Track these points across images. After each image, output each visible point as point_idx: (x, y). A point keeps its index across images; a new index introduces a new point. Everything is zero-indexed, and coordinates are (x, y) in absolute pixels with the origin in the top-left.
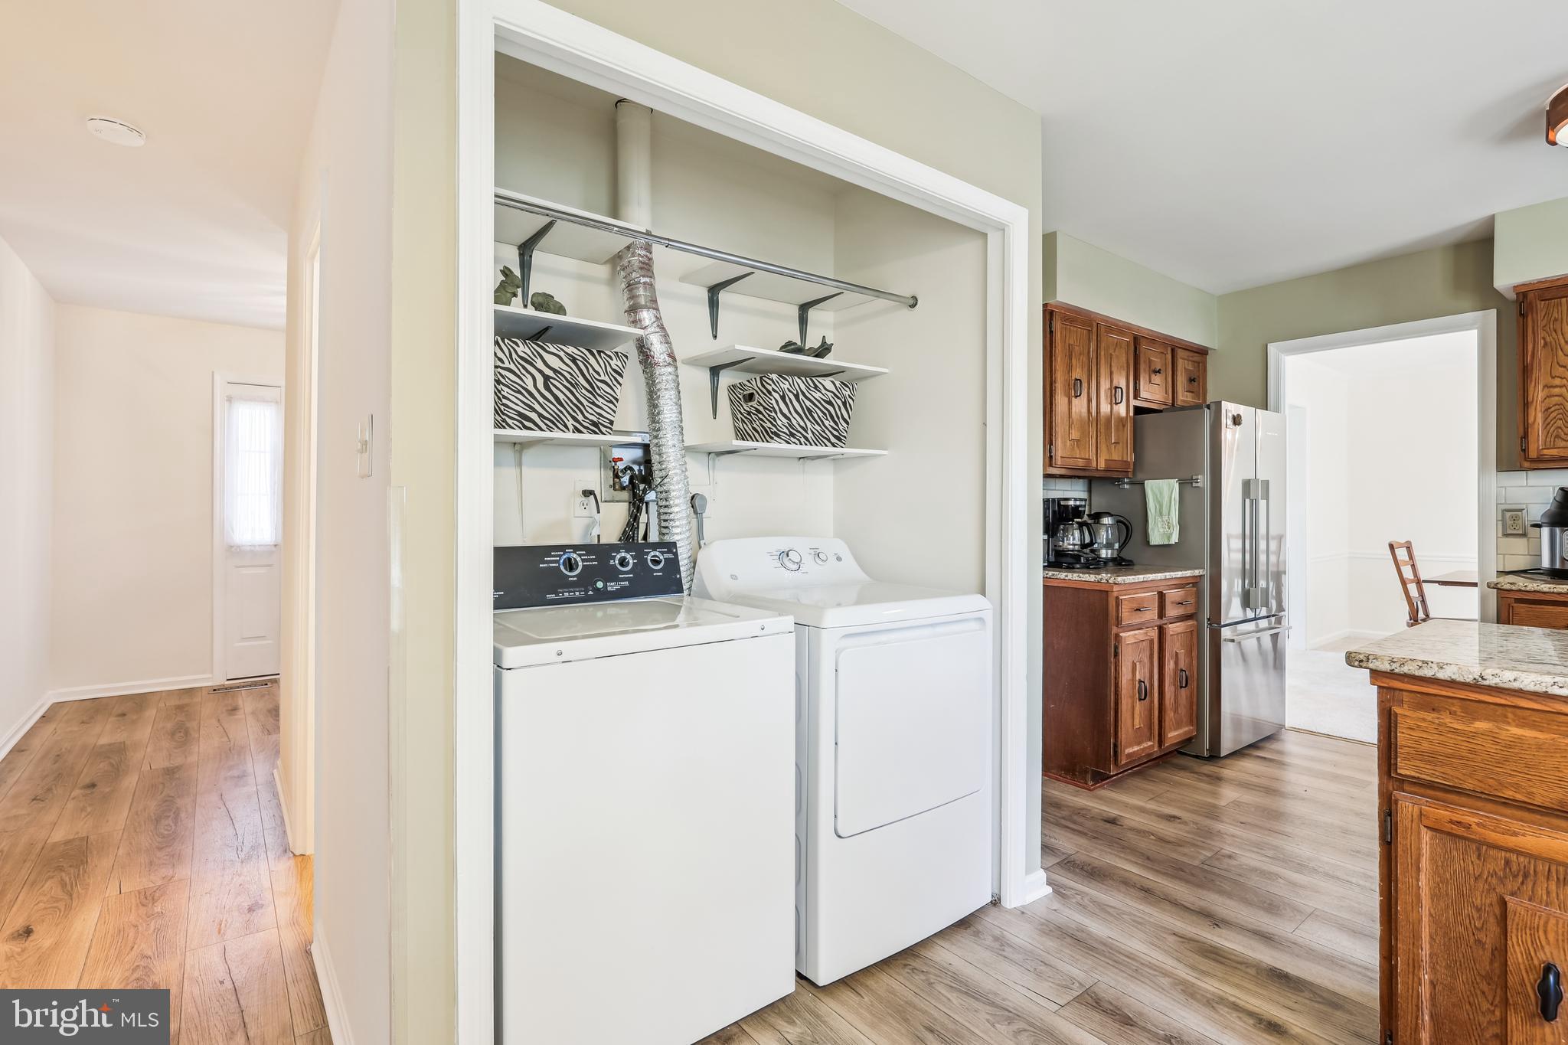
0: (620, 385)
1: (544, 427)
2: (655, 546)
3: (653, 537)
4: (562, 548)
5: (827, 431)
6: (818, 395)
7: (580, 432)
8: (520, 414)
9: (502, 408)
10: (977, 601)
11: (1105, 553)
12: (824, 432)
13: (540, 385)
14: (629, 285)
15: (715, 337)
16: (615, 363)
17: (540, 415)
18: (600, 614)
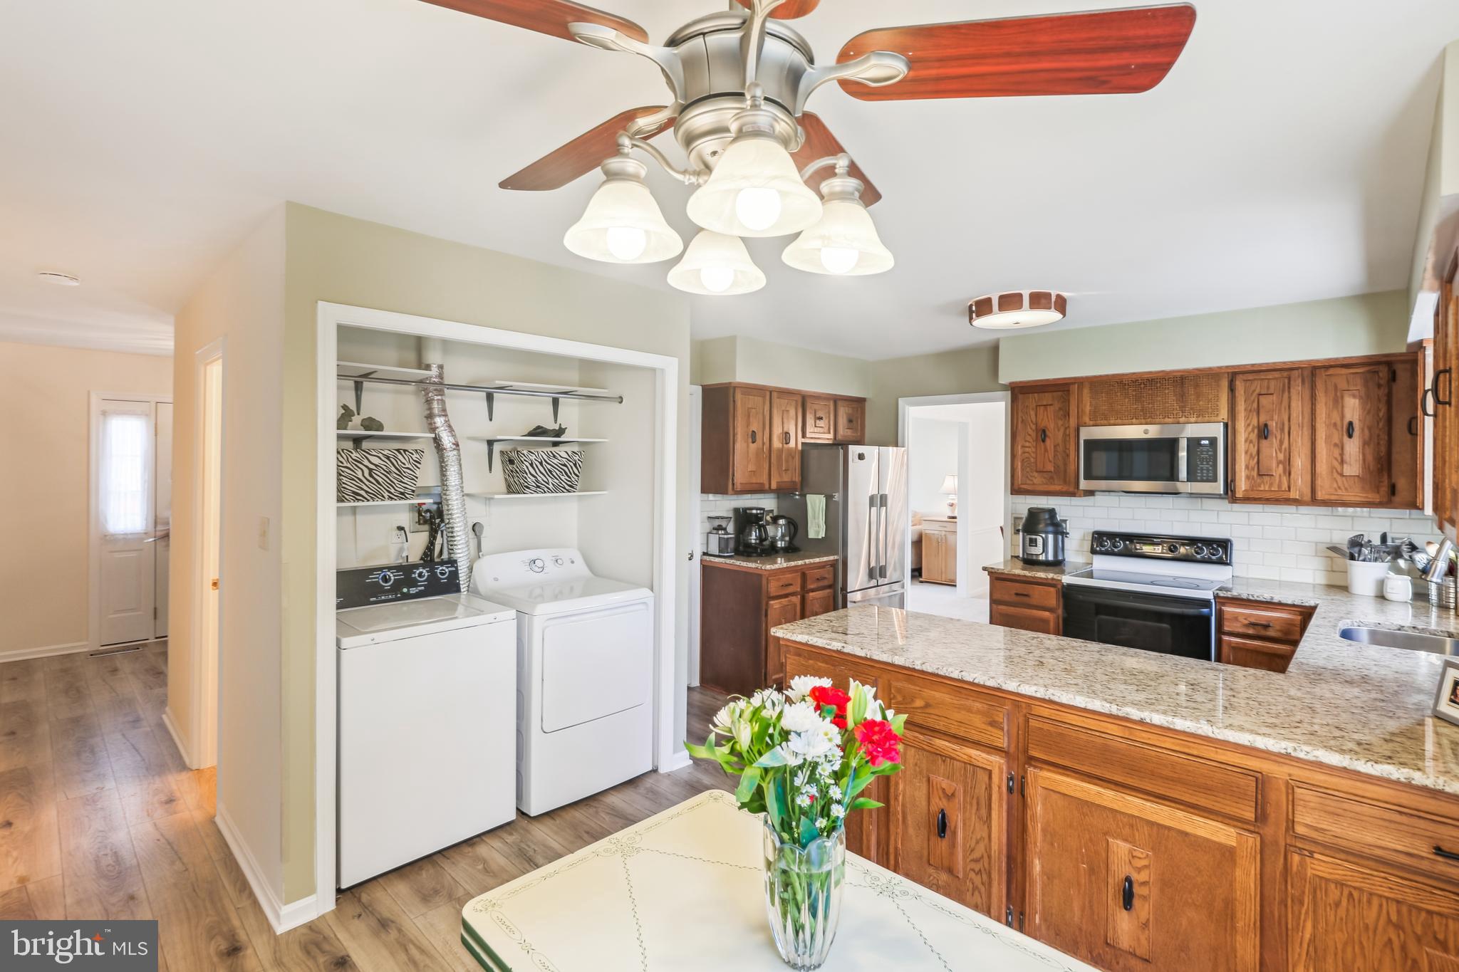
0: (419, 468)
1: (369, 498)
2: (442, 563)
3: (445, 556)
4: (381, 569)
5: (563, 483)
6: (555, 461)
7: (392, 498)
8: (354, 492)
9: (342, 489)
10: (646, 592)
11: (780, 544)
12: (561, 483)
13: (367, 474)
14: (427, 401)
15: (491, 420)
16: (415, 456)
17: (367, 492)
18: (405, 608)
